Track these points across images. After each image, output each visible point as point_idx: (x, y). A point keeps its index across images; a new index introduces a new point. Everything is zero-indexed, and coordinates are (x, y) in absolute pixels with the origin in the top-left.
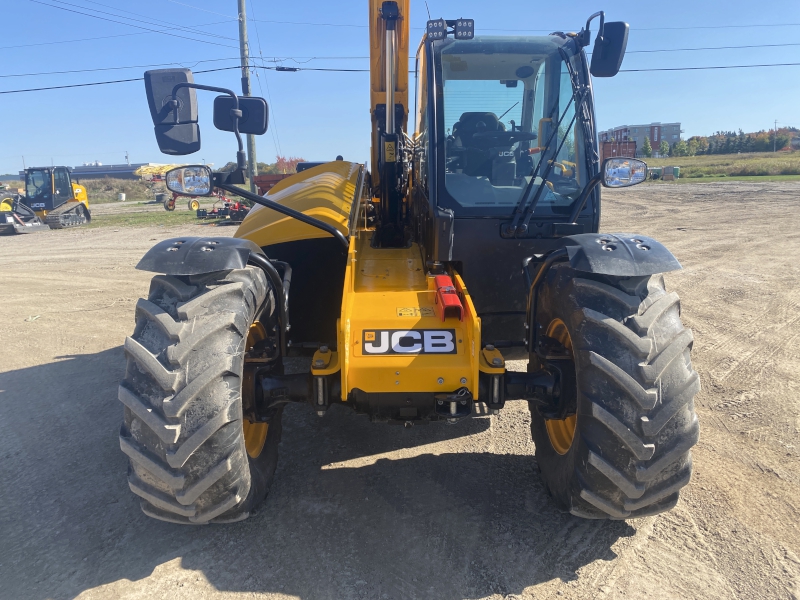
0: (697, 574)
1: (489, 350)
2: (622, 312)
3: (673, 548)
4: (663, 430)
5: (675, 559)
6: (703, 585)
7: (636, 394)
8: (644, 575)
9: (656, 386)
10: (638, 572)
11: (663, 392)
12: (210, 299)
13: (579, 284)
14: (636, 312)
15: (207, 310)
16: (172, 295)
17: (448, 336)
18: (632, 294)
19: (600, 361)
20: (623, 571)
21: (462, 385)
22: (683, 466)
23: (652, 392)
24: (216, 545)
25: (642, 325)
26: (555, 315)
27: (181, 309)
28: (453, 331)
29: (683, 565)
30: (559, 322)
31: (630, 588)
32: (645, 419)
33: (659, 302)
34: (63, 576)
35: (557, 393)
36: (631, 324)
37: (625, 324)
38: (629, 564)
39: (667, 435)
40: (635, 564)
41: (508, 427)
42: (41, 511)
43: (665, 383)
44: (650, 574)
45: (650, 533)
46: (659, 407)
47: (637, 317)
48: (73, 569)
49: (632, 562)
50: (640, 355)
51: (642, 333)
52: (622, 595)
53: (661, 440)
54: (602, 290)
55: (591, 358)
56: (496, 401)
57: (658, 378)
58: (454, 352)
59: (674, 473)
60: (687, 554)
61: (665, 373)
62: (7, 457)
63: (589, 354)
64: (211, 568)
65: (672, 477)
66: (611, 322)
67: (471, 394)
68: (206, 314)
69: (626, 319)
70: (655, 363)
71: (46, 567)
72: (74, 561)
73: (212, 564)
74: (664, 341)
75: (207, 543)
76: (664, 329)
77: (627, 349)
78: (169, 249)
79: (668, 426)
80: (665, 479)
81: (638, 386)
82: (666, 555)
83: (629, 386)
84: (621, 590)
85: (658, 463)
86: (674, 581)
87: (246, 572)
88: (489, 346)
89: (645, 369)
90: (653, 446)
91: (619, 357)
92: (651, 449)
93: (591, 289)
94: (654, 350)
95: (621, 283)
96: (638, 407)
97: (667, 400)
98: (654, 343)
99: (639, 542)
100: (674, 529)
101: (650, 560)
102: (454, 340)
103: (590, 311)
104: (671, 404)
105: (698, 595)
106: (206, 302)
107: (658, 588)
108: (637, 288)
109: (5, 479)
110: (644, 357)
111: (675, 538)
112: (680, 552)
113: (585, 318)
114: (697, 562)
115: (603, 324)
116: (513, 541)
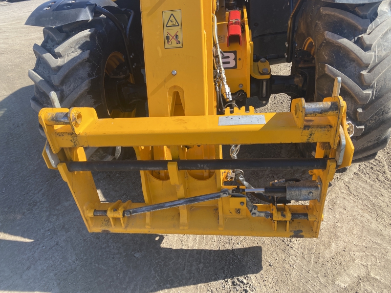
0: (381, 198)
1: (262, 62)
2: (353, 33)
3: (369, 181)
4: (373, 117)
5: (369, 188)
6: (383, 205)
7: (355, 94)
8: (347, 198)
9: (372, 87)
10: (344, 195)
11: (376, 91)
12: (74, 42)
13: (325, 12)
14: (365, 31)
15: (73, 49)
16: (53, 40)
17: (232, 56)
18: (364, 17)
19: (331, 71)
20: (334, 195)
21: (240, 89)
22: (383, 137)
23: (369, 92)
24: (110, 176)
25: (368, 42)
26: (309, 35)
27: (57, 50)
28: (235, 53)
29: (373, 192)
30: (311, 40)
31: (336, 206)
32: (360, 110)
33: (385, 23)
34: (36, 192)
35: (305, 89)
36: (360, 43)
37: (355, 42)
38: (339, 191)
39: (375, 120)
40: (342, 191)
41: (280, 103)
42: (30, 156)
43: (379, 85)
44: (351, 197)
45: (355, 171)
46: (372, 102)
47: (365, 36)
48: (41, 188)
49: (341, 189)
50: (363, 65)
51: (366, 48)
52: (330, 210)
53: (370, 123)
54: (341, 16)
55: (326, 69)
56: (264, 96)
57: (375, 82)
58: (235, 67)
59: (376, 142)
60: (377, 184)
61: (381, 77)
62: (18, 126)
63: (325, 66)
64: (106, 189)
65: (374, 144)
66: (344, 41)
67: (246, 94)
68: (73, 52)
69: (356, 38)
70: (373, 71)
71: (29, 186)
72: (42, 184)
73: (107, 187)
74: (383, 53)
75: (105, 175)
76: (386, 44)
77: (354, 61)
78: (45, 9)
79: (377, 114)
80: (369, 145)
81: (357, 88)
82: (363, 185)
83: (351, 88)
84: (331, 207)
85: (365, 137)
86: (365, 202)
87: (123, 192)
88: (263, 59)
89: (365, 76)
90: (363, 127)
91: (346, 68)
92: (362, 129)
93: (333, 16)
94: (375, 61)
95: (357, 9)
96: (356, 101)
97: (378, 97)
98: (375, 56)
99: (347, 177)
100: (372, 168)
101: (352, 188)
102: (235, 59)
103: (330, 33)
104: (381, 100)
105: (379, 212)
106: (71, 43)
107: (354, 207)
108: (369, 12)
109: (15, 138)
110: (366, 66)
111: (371, 174)
112: (373, 183)
113: (325, 39)
114: (382, 190)
115: (338, 43)
116: (270, 175)
